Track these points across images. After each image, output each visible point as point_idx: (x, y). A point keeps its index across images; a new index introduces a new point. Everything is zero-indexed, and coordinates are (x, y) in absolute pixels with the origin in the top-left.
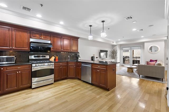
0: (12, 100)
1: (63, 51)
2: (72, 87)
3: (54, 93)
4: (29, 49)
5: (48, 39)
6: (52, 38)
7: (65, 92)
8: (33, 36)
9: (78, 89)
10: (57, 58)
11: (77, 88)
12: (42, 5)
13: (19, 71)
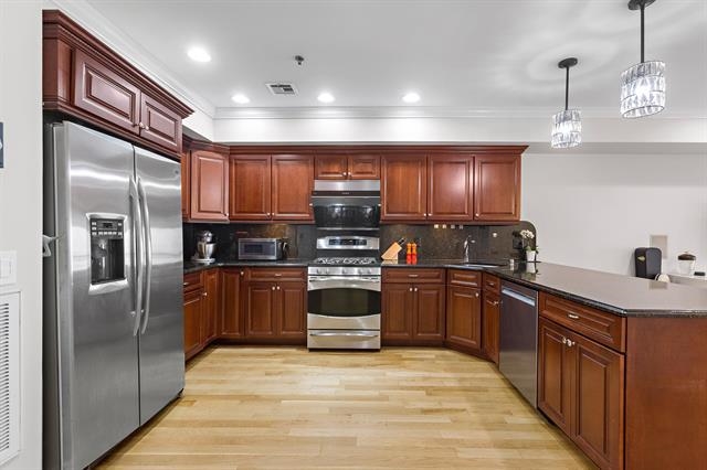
0: (249, 366)
1: (440, 222)
2: (431, 391)
3: (348, 387)
4: (313, 217)
5: (371, 173)
6: (385, 171)
7: (386, 398)
8: (323, 173)
9: (446, 410)
10: (414, 251)
11: (446, 405)
12: (300, 59)
13: (276, 284)
